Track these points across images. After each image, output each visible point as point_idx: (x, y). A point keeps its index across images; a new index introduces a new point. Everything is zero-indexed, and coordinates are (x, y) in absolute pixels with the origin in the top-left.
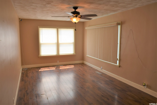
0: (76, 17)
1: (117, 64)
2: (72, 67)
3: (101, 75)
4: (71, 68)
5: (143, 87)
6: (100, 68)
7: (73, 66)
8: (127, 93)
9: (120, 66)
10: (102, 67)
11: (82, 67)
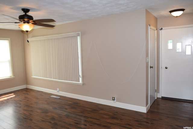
0: (28, 23)
1: (79, 82)
2: (13, 96)
3: (59, 99)
4: (11, 98)
5: (112, 102)
6: (56, 90)
7: (13, 94)
8: (99, 112)
9: (83, 84)
10: (58, 89)
11: (28, 94)
